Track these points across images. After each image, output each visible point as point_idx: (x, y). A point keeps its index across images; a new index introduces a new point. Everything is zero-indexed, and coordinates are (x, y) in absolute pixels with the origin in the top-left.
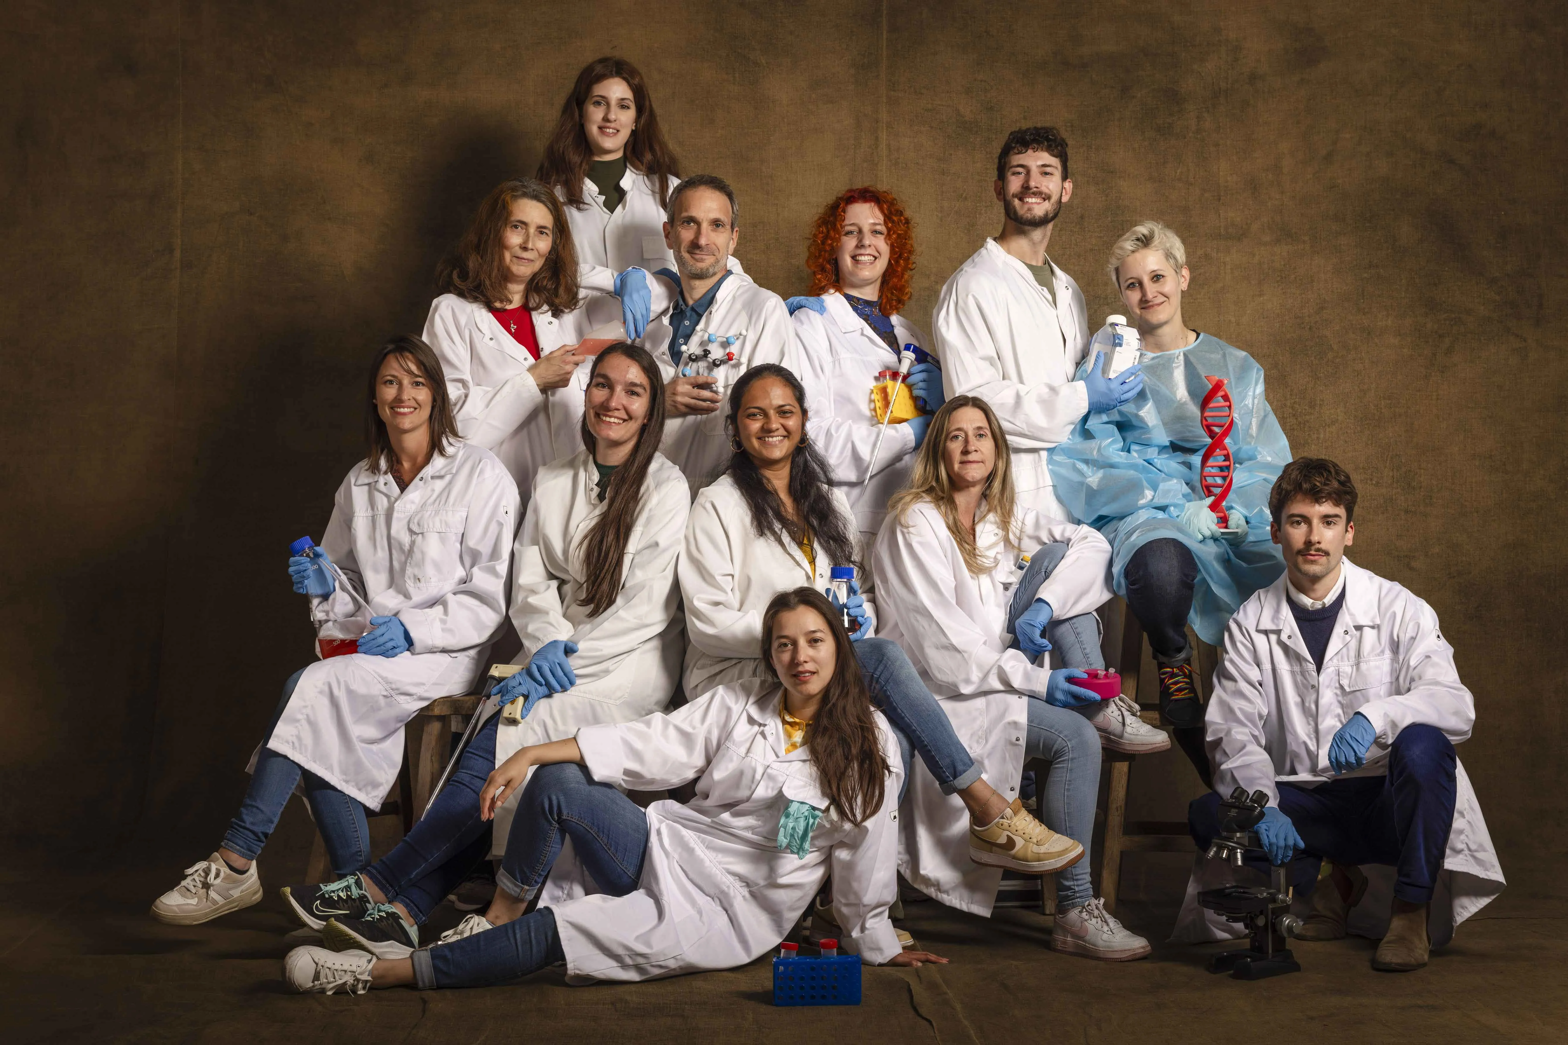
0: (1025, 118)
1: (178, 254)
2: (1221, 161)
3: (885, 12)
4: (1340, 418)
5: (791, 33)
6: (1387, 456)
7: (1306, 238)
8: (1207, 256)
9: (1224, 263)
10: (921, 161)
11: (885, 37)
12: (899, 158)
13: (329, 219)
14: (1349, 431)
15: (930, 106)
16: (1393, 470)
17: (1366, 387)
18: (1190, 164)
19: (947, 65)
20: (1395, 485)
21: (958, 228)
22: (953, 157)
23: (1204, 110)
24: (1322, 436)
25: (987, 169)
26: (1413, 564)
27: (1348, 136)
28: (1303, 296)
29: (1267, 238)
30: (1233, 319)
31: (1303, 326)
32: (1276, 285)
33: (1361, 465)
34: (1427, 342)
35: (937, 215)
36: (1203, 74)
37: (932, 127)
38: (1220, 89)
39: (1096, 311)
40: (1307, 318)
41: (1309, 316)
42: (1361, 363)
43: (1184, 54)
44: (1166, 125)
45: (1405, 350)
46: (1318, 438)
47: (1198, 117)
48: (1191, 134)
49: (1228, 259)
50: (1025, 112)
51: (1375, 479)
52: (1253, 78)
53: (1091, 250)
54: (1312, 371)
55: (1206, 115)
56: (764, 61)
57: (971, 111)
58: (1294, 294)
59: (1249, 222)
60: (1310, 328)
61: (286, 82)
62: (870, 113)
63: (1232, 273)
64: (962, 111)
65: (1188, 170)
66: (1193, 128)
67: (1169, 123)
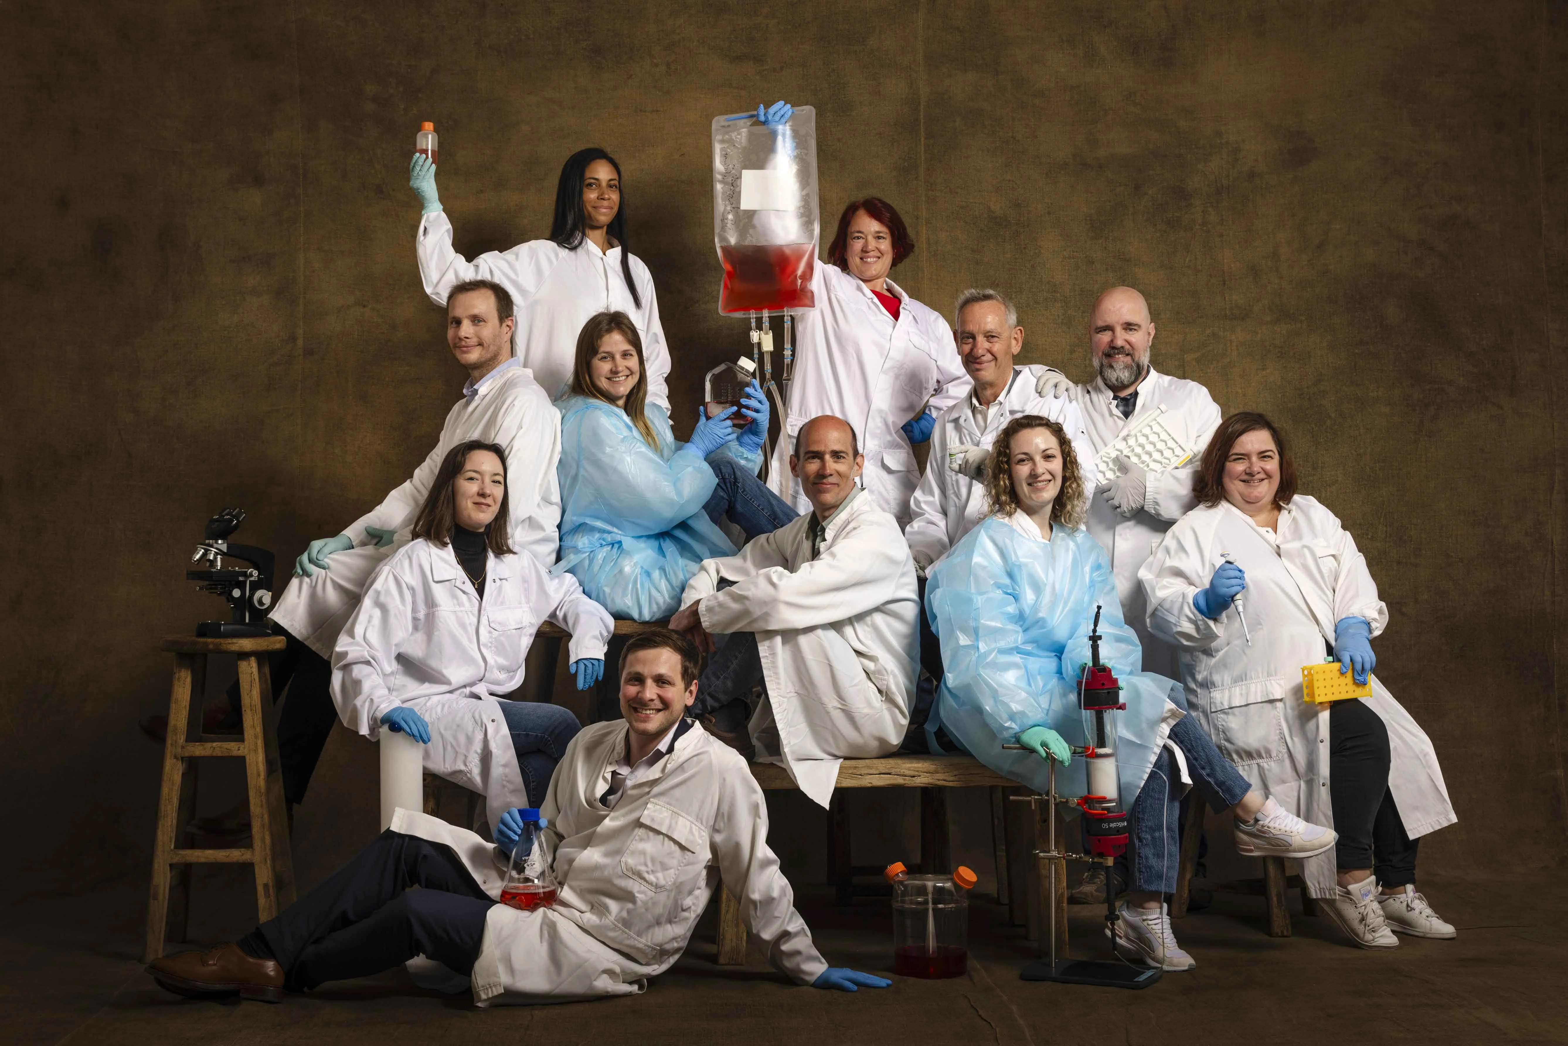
0: (1049, 213)
1: (300, 342)
2: (1225, 250)
3: (922, 121)
4: (1337, 479)
5: (839, 140)
6: (1380, 513)
7: (1303, 318)
8: (1214, 334)
9: (1231, 341)
10: (957, 253)
11: (923, 142)
14: (1345, 491)
15: (964, 204)
16: (1386, 526)
17: (1362, 451)
18: (1198, 253)
19: (978, 167)
22: (985, 248)
23: (1209, 205)
25: (1016, 259)
26: (1406, 610)
27: (1338, 227)
28: (1302, 369)
29: (1268, 319)
30: (1240, 391)
31: (1302, 396)
32: (1277, 360)
34: (1415, 410)
36: (1207, 173)
37: (966, 223)
38: (1223, 186)
40: (1306, 389)
41: (1307, 387)
42: (1357, 430)
43: (1189, 156)
44: (1175, 219)
45: (1396, 418)
47: (1203, 211)
48: (1197, 227)
49: (1233, 337)
50: (1049, 208)
51: (1370, 534)
52: (1252, 175)
54: (1313, 437)
55: (1210, 209)
57: (1001, 208)
58: (1293, 368)
59: (1251, 304)
60: (1309, 399)
61: (394, 190)
62: (911, 210)
63: (1238, 349)
64: (993, 207)
65: (1196, 259)
66: (1200, 221)
67: (1178, 217)
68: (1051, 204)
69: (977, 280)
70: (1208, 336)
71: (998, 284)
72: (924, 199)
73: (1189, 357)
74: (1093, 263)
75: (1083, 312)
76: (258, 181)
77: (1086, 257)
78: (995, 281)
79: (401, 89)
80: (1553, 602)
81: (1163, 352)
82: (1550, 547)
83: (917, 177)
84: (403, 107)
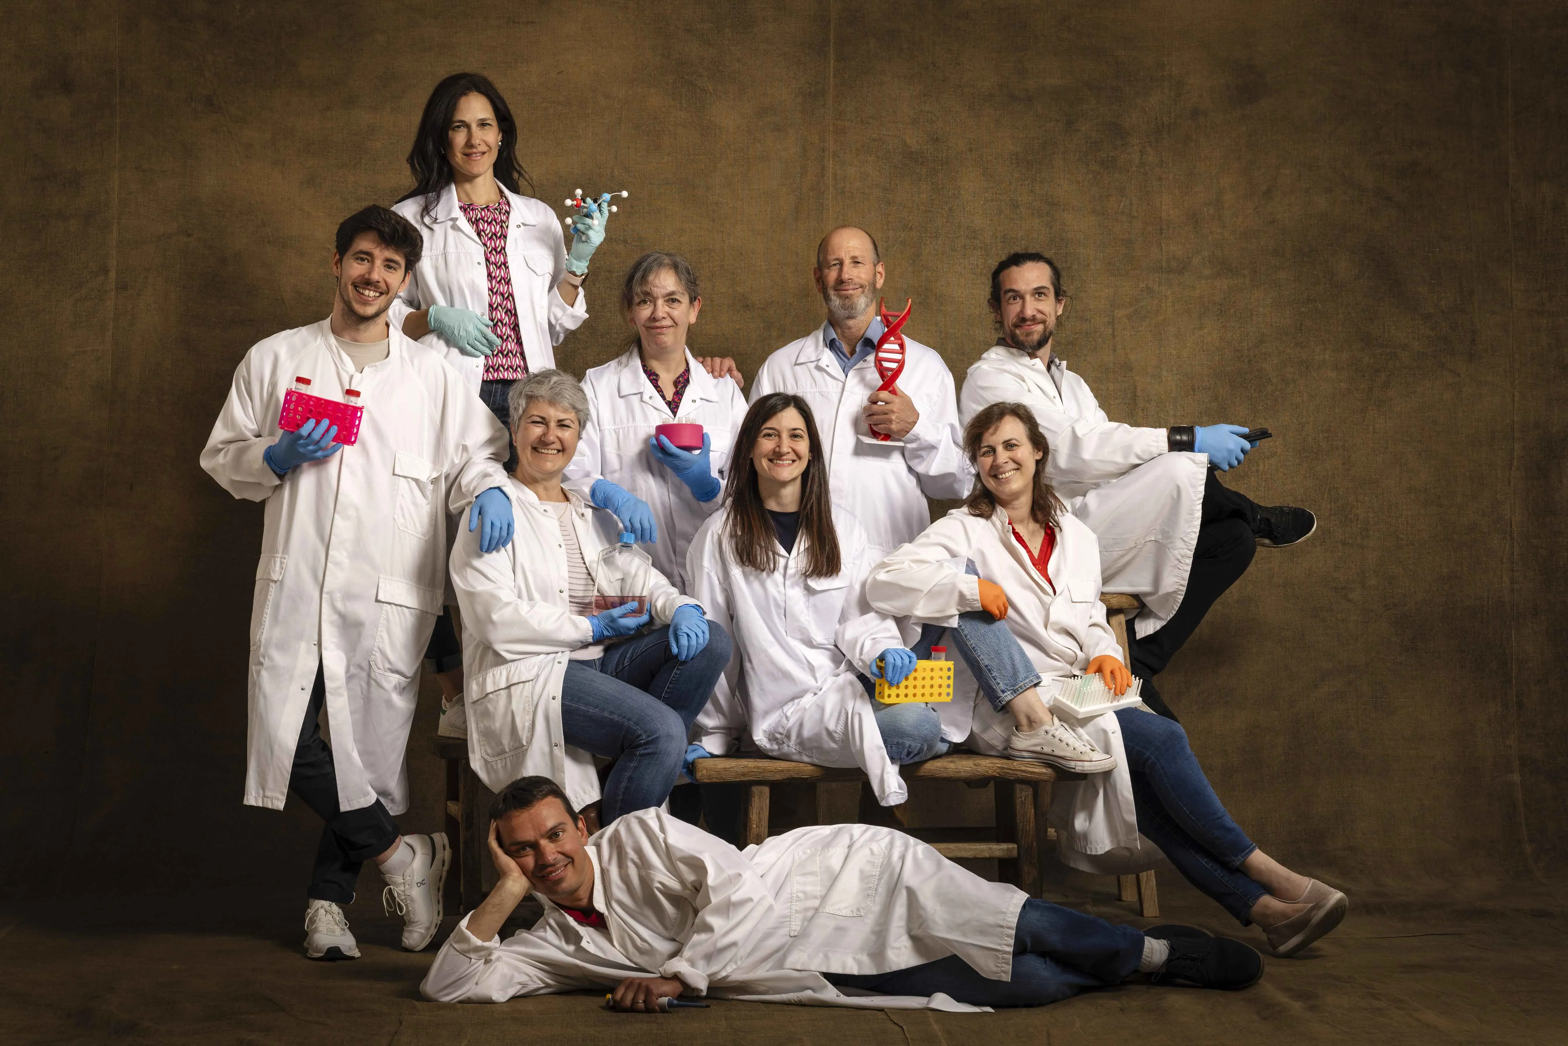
0: (971, 150)
1: (113, 275)
2: (1163, 195)
3: (832, 41)
4: (1279, 451)
5: (739, 60)
7: (1246, 272)
8: (1149, 290)
9: (1165, 296)
10: (867, 191)
11: (832, 65)
12: (845, 187)
13: (269, 242)
14: (1288, 464)
15: (876, 136)
16: (1330, 502)
17: (1304, 420)
18: (1133, 198)
19: (893, 96)
20: (1333, 517)
21: (903, 258)
22: (898, 187)
23: (1147, 144)
24: (1261, 468)
25: (932, 200)
26: (1351, 596)
28: (1243, 329)
29: (1207, 272)
30: (1174, 352)
31: (1242, 359)
32: (1215, 318)
33: (1299, 498)
34: (1364, 376)
36: (1147, 109)
37: (878, 157)
38: (1163, 124)
40: (1246, 352)
41: (1248, 350)
42: (1300, 396)
43: (1127, 89)
44: (1110, 159)
45: (1342, 385)
46: (1257, 471)
47: (1141, 151)
48: (1134, 168)
49: (1169, 292)
50: (971, 144)
52: (1196, 113)
54: (1252, 404)
55: (1148, 149)
56: (710, 88)
57: (917, 142)
58: (1233, 327)
59: (1190, 255)
60: (1249, 362)
61: (226, 103)
62: (817, 141)
63: (1173, 306)
64: (908, 141)
65: (1131, 204)
66: (1137, 162)
67: (1113, 157)
68: (974, 140)
69: (889, 222)
70: (1142, 290)
71: (911, 228)
72: (831, 129)
73: (1120, 313)
74: (1017, 207)
76: (67, 87)
77: (1010, 200)
80: (1512, 590)
82: (1509, 529)
83: (824, 105)
84: (238, 7)
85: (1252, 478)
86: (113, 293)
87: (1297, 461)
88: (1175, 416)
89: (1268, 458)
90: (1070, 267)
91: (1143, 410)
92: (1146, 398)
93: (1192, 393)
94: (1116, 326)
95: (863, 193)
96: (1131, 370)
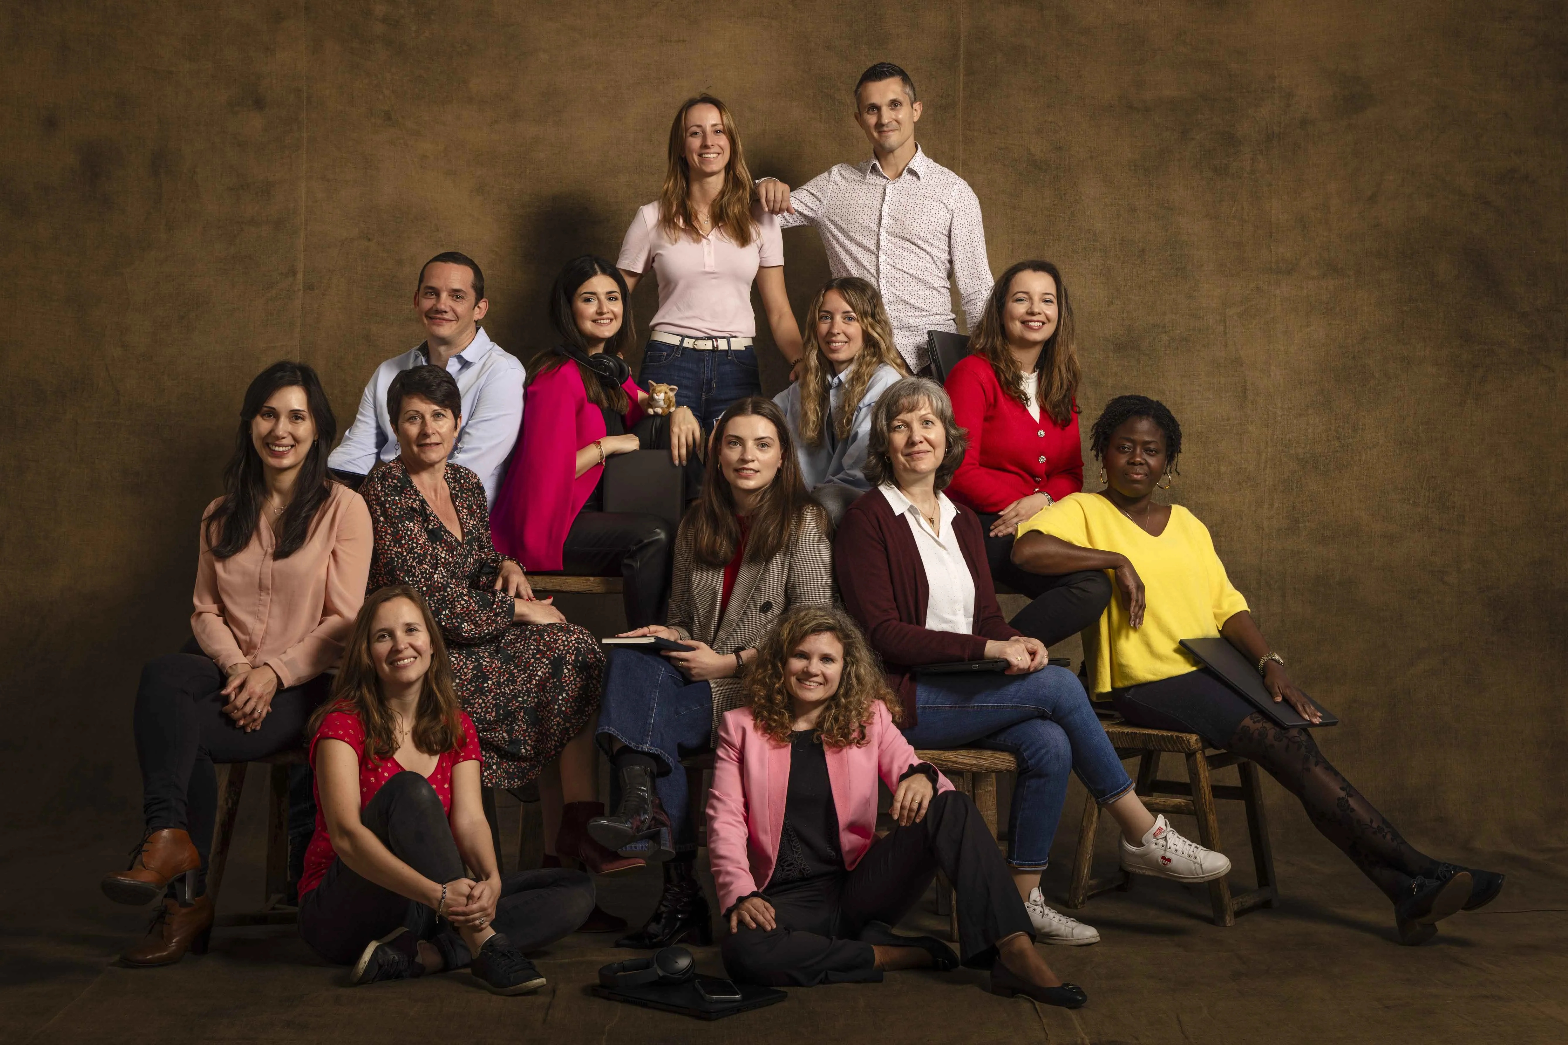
0: (1091, 157)
1: (300, 276)
2: (1273, 200)
3: (962, 57)
4: (1381, 442)
6: (1424, 478)
7: (1351, 273)
8: (1258, 288)
9: (1274, 296)
11: (961, 79)
14: (1389, 454)
15: (1003, 145)
16: (1429, 491)
17: (1405, 413)
18: (1244, 203)
19: (1019, 107)
20: (1431, 505)
22: (1024, 192)
23: (1258, 152)
25: (1055, 205)
26: (1447, 579)
27: (1391, 178)
28: (1347, 327)
29: (1315, 273)
30: (1282, 348)
31: (1346, 355)
32: (1322, 316)
33: (1400, 486)
35: (1008, 247)
36: (1258, 119)
37: (1005, 165)
38: (1273, 133)
39: (1154, 339)
40: (1350, 348)
41: (1353, 346)
42: (1401, 391)
43: (1240, 100)
45: (1442, 379)
46: (1360, 460)
47: (1252, 159)
48: (1245, 175)
49: (1278, 292)
50: (1091, 152)
52: (1304, 123)
53: (1152, 281)
54: (1355, 397)
55: (1260, 157)
57: (1042, 151)
58: (1339, 325)
59: (1298, 257)
60: (1354, 357)
61: (403, 117)
63: (1282, 305)
64: (1033, 150)
65: (1243, 208)
66: (1248, 169)
67: (1226, 164)
68: (1094, 148)
70: (1252, 290)
72: (961, 139)
73: (1231, 311)
74: (1135, 210)
75: (1123, 263)
76: (259, 104)
77: (1128, 205)
78: (1032, 228)
79: (413, 10)
81: (1204, 305)
83: (954, 116)
84: (414, 29)
85: (1355, 468)
86: (301, 293)
87: (1398, 452)
88: (1282, 408)
89: (1370, 448)
90: (1184, 268)
91: (1252, 402)
92: (1255, 391)
93: (1299, 386)
94: (1227, 324)
95: (991, 198)
96: (1242, 365)
